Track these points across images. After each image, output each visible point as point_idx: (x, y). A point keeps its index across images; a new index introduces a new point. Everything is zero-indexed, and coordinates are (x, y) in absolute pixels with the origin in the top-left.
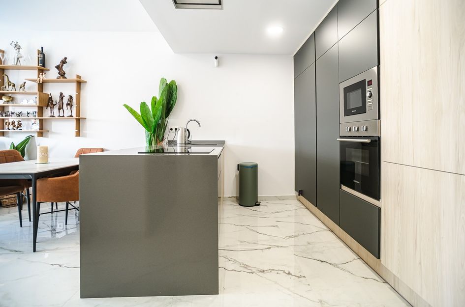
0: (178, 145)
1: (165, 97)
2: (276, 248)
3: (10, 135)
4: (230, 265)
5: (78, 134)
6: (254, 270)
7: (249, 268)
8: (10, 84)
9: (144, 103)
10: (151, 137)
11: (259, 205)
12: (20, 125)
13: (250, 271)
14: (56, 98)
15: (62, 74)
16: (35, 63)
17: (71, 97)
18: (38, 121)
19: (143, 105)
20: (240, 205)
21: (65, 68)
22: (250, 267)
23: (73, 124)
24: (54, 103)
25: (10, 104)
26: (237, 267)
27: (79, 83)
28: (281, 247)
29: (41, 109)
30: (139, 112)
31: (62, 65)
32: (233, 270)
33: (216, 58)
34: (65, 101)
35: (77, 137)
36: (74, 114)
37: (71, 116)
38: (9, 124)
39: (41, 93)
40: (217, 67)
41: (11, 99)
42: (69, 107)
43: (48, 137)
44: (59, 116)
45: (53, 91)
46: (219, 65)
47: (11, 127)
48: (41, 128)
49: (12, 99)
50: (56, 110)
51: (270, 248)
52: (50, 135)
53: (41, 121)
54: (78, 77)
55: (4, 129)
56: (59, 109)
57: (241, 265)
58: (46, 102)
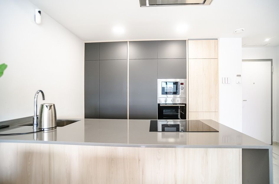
33: (39, 12)
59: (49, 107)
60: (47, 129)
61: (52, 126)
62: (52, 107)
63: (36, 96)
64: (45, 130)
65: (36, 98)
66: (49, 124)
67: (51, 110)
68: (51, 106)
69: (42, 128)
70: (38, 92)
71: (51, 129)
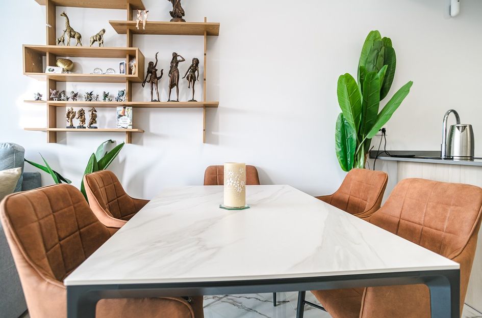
3: (69, 138)
8: (72, 34)
12: (94, 118)
15: (178, 16)
17: (198, 62)
18: (130, 111)
24: (159, 74)
29: (130, 87)
37: (193, 100)
38: (74, 116)
41: (72, 66)
43: (142, 144)
44: (169, 101)
47: (77, 122)
50: (163, 88)
55: (55, 127)
56: (172, 86)
59: (461, 128)
60: (459, 158)
61: (467, 153)
62: (468, 128)
63: (445, 118)
64: (454, 158)
65: (445, 121)
66: (461, 151)
67: (465, 131)
68: (465, 127)
69: (452, 155)
70: (448, 112)
71: (464, 158)
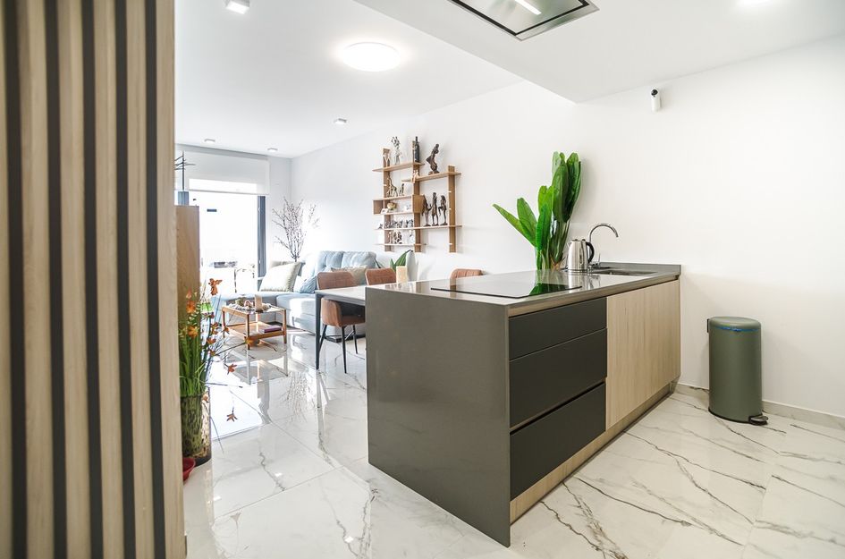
0: (570, 272)
1: (559, 185)
2: (706, 532)
3: (396, 249)
4: (571, 515)
5: (453, 249)
6: (607, 546)
7: (599, 537)
8: (392, 188)
9: (522, 199)
10: (539, 256)
11: (763, 423)
12: (400, 237)
13: (597, 543)
14: (430, 201)
15: (435, 169)
16: (411, 159)
17: (443, 198)
18: (414, 232)
19: (521, 203)
20: (710, 410)
21: (437, 159)
22: (604, 536)
23: (446, 234)
24: (429, 207)
25: (394, 212)
26: (580, 524)
27: (453, 177)
28: (722, 536)
29: (418, 216)
30: (516, 215)
31: (434, 156)
32: (567, 525)
33: (655, 92)
34: (439, 204)
35: (452, 253)
36: (448, 222)
37: (445, 224)
39: (417, 197)
40: (657, 110)
41: (394, 206)
42: (442, 212)
43: (426, 252)
44: (433, 225)
45: (427, 192)
46: (661, 105)
47: (393, 240)
48: (418, 240)
49: (396, 206)
50: (430, 217)
51: (690, 524)
52: (427, 250)
53: (418, 232)
54: (452, 169)
56: (433, 215)
57: (592, 525)
58: (422, 208)
